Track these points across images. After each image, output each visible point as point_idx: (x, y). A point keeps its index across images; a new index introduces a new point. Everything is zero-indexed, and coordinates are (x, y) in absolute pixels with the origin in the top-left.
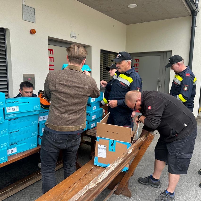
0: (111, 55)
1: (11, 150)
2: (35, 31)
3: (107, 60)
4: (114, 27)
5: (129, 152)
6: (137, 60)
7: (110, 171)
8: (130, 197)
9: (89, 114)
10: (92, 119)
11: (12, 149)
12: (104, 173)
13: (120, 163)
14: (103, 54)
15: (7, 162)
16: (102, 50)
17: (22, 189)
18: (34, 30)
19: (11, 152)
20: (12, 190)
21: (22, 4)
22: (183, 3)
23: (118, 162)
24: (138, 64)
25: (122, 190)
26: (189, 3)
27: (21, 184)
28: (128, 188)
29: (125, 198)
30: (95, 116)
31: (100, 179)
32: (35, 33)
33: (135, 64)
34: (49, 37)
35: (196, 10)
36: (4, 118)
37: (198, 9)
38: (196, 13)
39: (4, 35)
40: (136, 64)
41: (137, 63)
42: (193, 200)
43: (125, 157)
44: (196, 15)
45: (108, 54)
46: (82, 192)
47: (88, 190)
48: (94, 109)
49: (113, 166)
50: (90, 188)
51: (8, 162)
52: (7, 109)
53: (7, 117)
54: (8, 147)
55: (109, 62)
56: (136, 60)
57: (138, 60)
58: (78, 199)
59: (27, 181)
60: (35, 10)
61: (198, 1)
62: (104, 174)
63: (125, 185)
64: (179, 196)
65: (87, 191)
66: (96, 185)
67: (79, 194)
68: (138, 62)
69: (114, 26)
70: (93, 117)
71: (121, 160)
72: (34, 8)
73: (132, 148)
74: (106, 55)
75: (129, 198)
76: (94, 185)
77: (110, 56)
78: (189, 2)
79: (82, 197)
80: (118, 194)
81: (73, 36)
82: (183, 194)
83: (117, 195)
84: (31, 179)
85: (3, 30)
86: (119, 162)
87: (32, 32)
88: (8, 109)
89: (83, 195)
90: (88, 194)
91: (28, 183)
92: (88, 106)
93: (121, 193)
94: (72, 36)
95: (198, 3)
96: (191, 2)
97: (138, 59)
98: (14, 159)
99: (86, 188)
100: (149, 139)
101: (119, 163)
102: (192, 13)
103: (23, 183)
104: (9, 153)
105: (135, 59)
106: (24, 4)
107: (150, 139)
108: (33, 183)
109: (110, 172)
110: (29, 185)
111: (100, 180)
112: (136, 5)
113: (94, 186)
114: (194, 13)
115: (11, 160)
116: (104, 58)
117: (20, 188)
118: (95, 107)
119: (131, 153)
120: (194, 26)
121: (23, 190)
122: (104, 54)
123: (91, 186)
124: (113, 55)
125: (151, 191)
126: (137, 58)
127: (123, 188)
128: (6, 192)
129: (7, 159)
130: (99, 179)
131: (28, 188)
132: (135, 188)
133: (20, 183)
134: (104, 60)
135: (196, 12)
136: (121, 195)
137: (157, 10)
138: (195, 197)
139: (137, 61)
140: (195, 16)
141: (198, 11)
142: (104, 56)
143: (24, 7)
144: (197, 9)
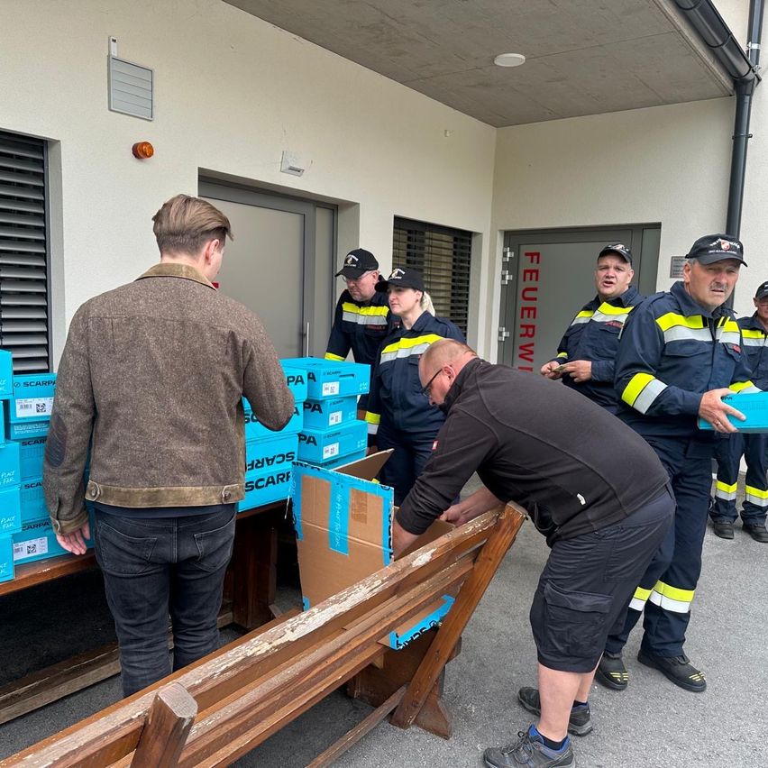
0: (435, 235)
1: (27, 543)
2: (151, 148)
3: (422, 256)
4: (448, 135)
5: (417, 560)
6: (532, 255)
7: (333, 612)
8: (446, 737)
9: (314, 438)
10: (326, 456)
11: (34, 542)
12: (308, 617)
13: (375, 591)
14: (406, 233)
15: (10, 583)
16: (397, 220)
17: (70, 692)
18: (146, 143)
19: (29, 553)
20: (33, 692)
21: (109, 56)
22: (696, 51)
23: (369, 589)
24: (537, 271)
25: (418, 710)
26: (717, 50)
27: (68, 674)
28: (439, 702)
29: (428, 738)
30: (336, 446)
31: (292, 631)
32: (151, 154)
33: (526, 271)
34: (200, 169)
35: (751, 76)
36: (7, 436)
37: (759, 73)
38: (750, 85)
39: (43, 161)
40: (531, 272)
41: (533, 266)
42: (674, 756)
43: (397, 574)
44: (749, 92)
45: (423, 234)
46: (220, 662)
47: (240, 658)
48: (332, 423)
49: (345, 599)
50: (251, 653)
51: (15, 583)
52: (18, 407)
53: (16, 431)
54: (16, 532)
55: (426, 262)
56: (530, 257)
57: (538, 258)
58: (200, 681)
59: (90, 666)
60: (155, 75)
61: (759, 42)
62: (310, 619)
63: (428, 690)
64: (624, 741)
65: (237, 660)
66: (275, 647)
67: (209, 668)
68: (538, 262)
69: (446, 131)
70: (327, 451)
71: (383, 582)
72: (150, 68)
73: (433, 551)
74: (418, 237)
75: (441, 740)
76: (266, 647)
77: (432, 239)
78: (719, 46)
79: (217, 679)
80: (403, 725)
81: (291, 169)
82: (642, 737)
83: (401, 726)
84: (104, 659)
85: (40, 144)
86: (373, 587)
87: (141, 151)
88: (22, 407)
89: (223, 672)
90: (239, 674)
91: (94, 672)
92: (312, 411)
93: (416, 723)
94: (288, 167)
95: (758, 50)
96: (724, 47)
97: (538, 254)
98: (36, 576)
99: (237, 653)
100: (505, 524)
101: (372, 590)
102: (734, 88)
103: (74, 671)
104: (22, 555)
105: (527, 254)
106: (114, 53)
107: (509, 524)
108: (110, 675)
109: (333, 615)
110: (95, 681)
111: (291, 637)
112: (523, 57)
113: (264, 651)
114: (742, 87)
115: (24, 576)
116: (409, 247)
117: (64, 690)
118: (339, 414)
119: (424, 566)
120: (744, 133)
121: (75, 698)
122: (410, 232)
123: (256, 649)
124: (445, 237)
125: (524, 721)
126: (532, 249)
127: (421, 702)
128: (12, 697)
129: (12, 571)
130: (289, 632)
131: (91, 690)
132: (471, 709)
133: (65, 670)
134: (408, 254)
135: (749, 81)
136: (414, 729)
137: (604, 76)
138: (681, 747)
139: (532, 261)
140: (748, 97)
141: (759, 80)
142: (409, 239)
143: (115, 66)
144: (754, 72)
